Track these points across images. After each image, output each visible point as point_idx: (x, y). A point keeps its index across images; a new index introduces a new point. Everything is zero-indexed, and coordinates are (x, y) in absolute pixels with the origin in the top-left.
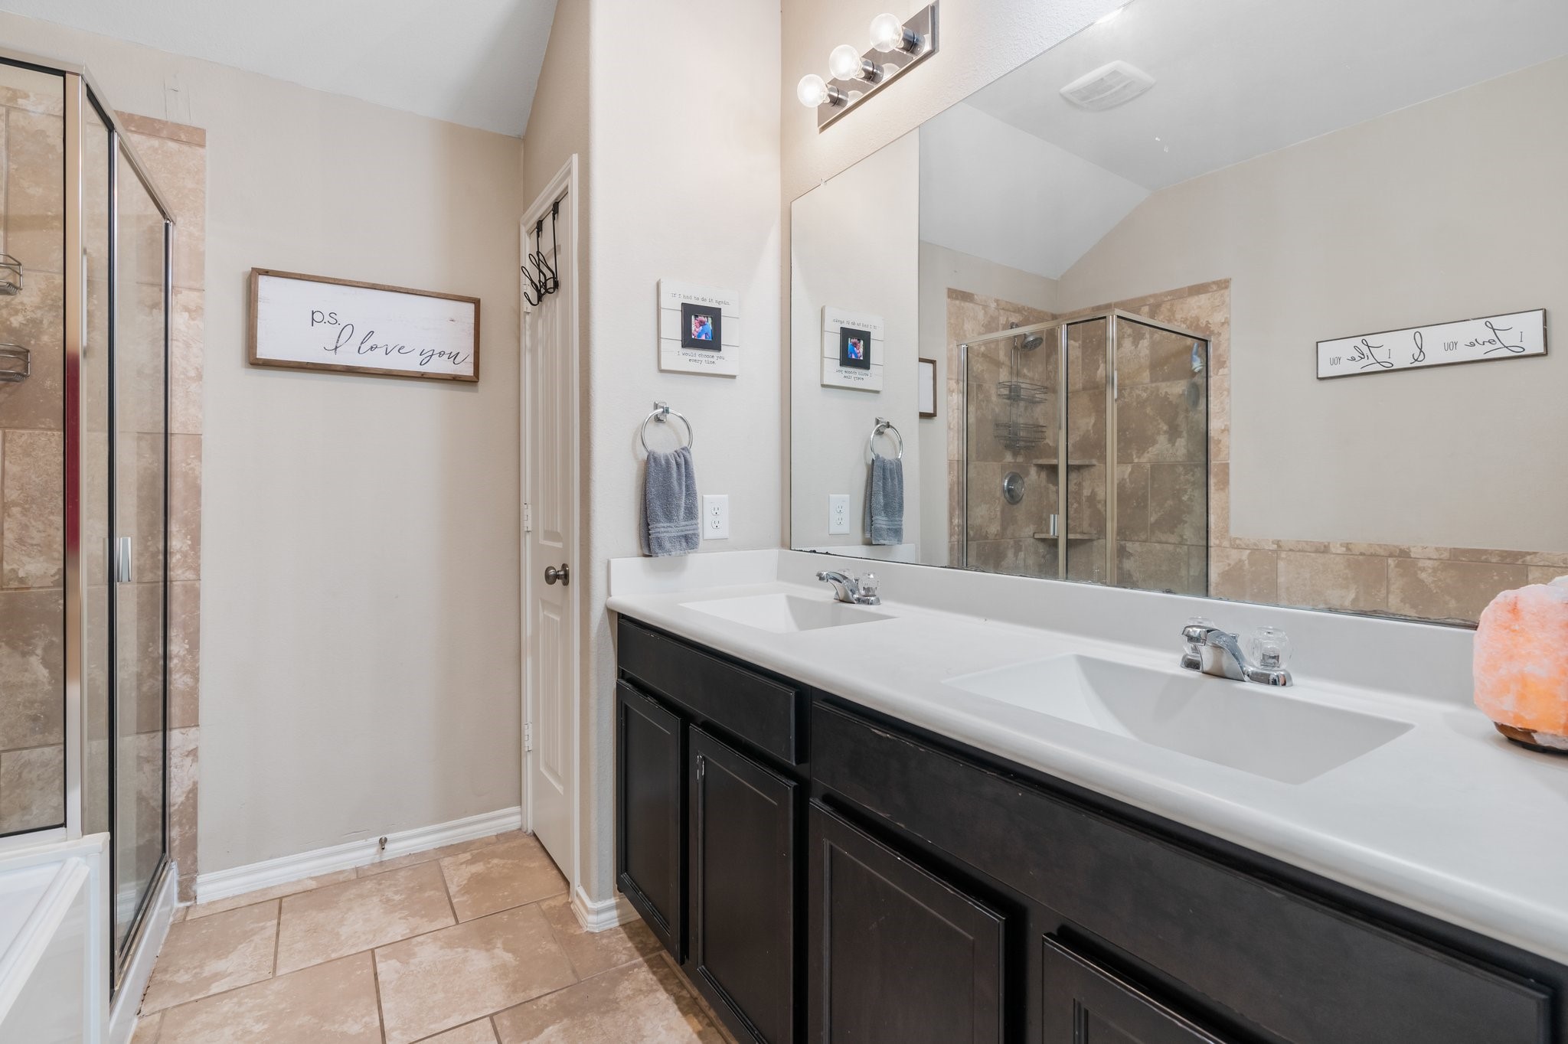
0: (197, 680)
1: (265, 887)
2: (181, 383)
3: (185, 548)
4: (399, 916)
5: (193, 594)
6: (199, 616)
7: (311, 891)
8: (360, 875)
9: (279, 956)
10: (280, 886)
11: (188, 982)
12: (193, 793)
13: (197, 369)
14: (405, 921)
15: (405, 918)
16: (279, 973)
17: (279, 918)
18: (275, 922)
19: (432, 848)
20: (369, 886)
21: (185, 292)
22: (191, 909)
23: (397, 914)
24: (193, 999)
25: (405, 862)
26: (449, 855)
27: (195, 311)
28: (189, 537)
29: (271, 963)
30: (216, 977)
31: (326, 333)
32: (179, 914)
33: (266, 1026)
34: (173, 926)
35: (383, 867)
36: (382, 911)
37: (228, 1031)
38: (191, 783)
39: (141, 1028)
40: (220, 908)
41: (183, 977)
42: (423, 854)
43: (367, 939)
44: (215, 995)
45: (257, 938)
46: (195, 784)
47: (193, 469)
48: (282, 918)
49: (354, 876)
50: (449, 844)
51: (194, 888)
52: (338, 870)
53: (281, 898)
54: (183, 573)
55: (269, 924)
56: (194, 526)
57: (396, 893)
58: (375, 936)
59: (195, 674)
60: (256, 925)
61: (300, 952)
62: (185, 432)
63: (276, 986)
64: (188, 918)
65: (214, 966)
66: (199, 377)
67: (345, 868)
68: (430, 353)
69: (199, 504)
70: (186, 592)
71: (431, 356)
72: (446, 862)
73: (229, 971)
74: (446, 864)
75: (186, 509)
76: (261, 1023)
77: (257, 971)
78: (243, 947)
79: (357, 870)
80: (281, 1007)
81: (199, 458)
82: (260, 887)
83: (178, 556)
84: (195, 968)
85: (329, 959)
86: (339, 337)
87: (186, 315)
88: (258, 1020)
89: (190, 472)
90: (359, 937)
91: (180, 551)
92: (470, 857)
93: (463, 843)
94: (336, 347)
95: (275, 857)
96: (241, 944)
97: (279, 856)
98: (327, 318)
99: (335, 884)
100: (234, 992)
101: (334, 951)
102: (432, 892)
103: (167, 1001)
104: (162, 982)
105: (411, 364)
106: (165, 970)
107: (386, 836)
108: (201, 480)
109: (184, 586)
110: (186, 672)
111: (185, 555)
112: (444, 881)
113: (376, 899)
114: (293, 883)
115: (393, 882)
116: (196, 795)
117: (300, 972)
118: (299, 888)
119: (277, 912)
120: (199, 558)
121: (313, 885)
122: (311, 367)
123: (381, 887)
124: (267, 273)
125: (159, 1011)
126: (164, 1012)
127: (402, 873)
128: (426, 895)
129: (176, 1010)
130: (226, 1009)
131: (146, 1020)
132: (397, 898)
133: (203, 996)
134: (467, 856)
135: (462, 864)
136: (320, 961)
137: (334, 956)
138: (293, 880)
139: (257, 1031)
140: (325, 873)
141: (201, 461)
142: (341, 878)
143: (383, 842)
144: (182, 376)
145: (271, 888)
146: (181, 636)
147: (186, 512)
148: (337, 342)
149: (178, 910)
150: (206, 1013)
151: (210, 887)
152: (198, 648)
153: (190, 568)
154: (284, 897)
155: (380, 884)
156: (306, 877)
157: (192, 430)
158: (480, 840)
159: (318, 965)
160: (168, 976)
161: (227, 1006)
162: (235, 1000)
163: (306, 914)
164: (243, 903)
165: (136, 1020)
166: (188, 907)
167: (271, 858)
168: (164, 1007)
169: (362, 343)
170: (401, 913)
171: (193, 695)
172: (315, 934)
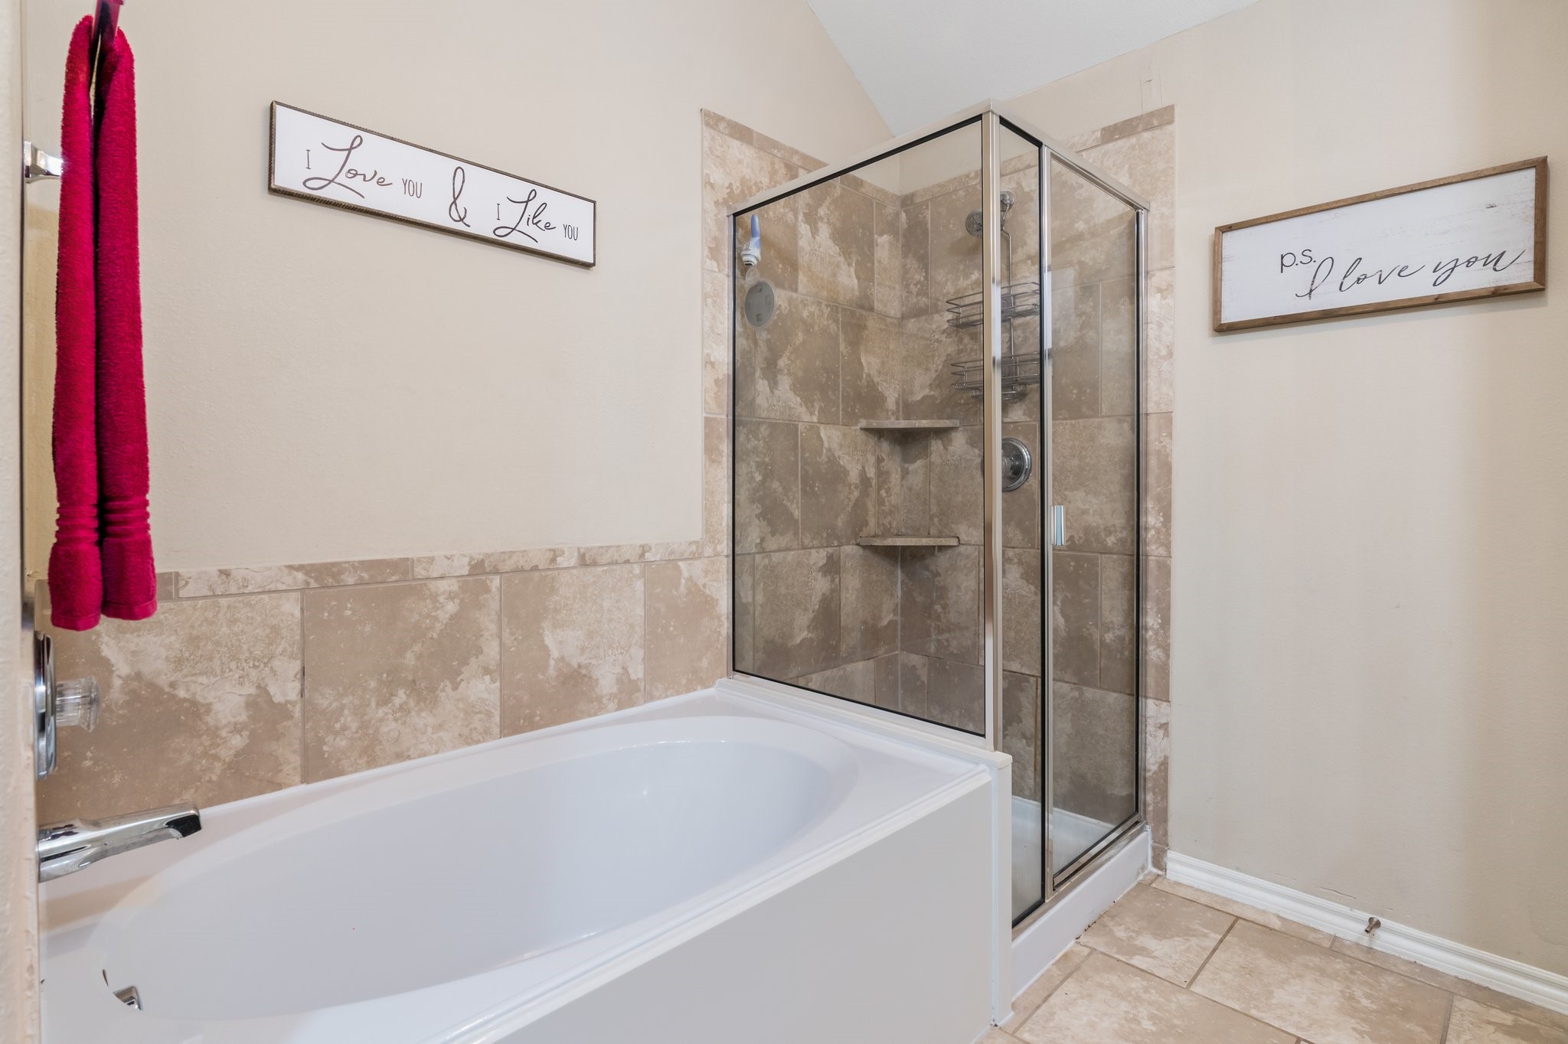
0: (1168, 656)
1: (1230, 897)
2: (1154, 364)
3: (1159, 525)
4: (1354, 1026)
5: (1165, 570)
6: (1169, 592)
7: (1271, 929)
8: (1335, 948)
9: (1203, 972)
10: (1244, 905)
11: (1121, 940)
12: (1164, 765)
13: (1168, 347)
14: (1358, 1036)
15: (1361, 1033)
16: (1193, 988)
17: (1225, 936)
18: (1219, 937)
19: (1454, 974)
20: (1338, 966)
21: (1158, 274)
22: (1160, 879)
23: (1353, 1021)
24: (1116, 956)
25: (1403, 968)
26: (1475, 999)
27: (1167, 290)
28: (1161, 514)
29: (1193, 974)
30: (1143, 951)
31: (1300, 276)
32: (1149, 877)
33: (1153, 1028)
34: (1140, 884)
35: (1370, 956)
36: (1336, 1003)
37: (1124, 1006)
38: (1162, 755)
39: (1072, 951)
40: (1182, 892)
41: (1120, 933)
42: (1434, 973)
43: (1299, 1022)
44: (1133, 966)
45: (1194, 941)
46: (1166, 758)
47: (1165, 447)
48: (1228, 938)
49: (1327, 944)
50: (1486, 985)
51: (1165, 859)
52: (1312, 925)
53: (1238, 918)
54: (1157, 549)
55: (1213, 935)
56: (1165, 503)
57: (1368, 996)
58: (1310, 1025)
59: (1166, 649)
60: (1201, 928)
61: (1224, 983)
62: (1159, 411)
63: (1183, 998)
64: (1154, 885)
65: (1147, 941)
66: (1170, 354)
67: (1321, 928)
68: (1452, 265)
69: (1170, 481)
70: (1159, 567)
71: (1453, 269)
72: (1464, 1004)
73: (1154, 954)
74: (1463, 1007)
75: (1159, 487)
76: (1152, 1023)
77: (1177, 971)
78: (1179, 941)
79: (1335, 939)
80: (1176, 1022)
81: (1170, 435)
82: (1225, 895)
83: (1153, 532)
84: (1133, 931)
85: (1247, 1013)
86: (1314, 277)
87: (1158, 296)
88: (1152, 1017)
89: (1163, 450)
90: (1292, 1014)
91: (1154, 527)
92: (1509, 1023)
93: (1510, 997)
94: (1311, 291)
95: (1241, 871)
96: (1179, 937)
97: (1245, 872)
98: (1300, 258)
99: (1302, 940)
100: (1148, 976)
101: (1256, 1007)
102: (1418, 1029)
103: (1098, 942)
104: (1105, 926)
105: (1421, 287)
106: (1113, 917)
107: (1382, 920)
108: (1171, 458)
109: (1157, 561)
110: (1159, 646)
111: (1158, 532)
112: (1446, 1029)
113: (1337, 986)
114: (1258, 910)
115: (1371, 981)
116: (1166, 769)
117: (1211, 1003)
118: (1261, 919)
119: (1226, 928)
120: (1170, 535)
121: (1276, 924)
122: (1279, 321)
123: (1353, 977)
124: (1230, 228)
125: (1091, 948)
126: (1093, 950)
127: (1391, 979)
128: (1408, 1026)
129: (1101, 956)
130: (1133, 985)
131: (1079, 948)
132: (1365, 1002)
133: (1124, 960)
134: (1508, 1019)
135: (1489, 1023)
136: (1236, 1007)
137: (1253, 1012)
138: (1260, 907)
139: (1145, 1027)
140: (1296, 920)
141: (1171, 439)
142: (1311, 937)
143: (1374, 925)
144: (1156, 357)
145: (1235, 902)
146: (1155, 610)
147: (1159, 489)
148: (1312, 284)
149: (1150, 873)
150: (1119, 976)
151: (1179, 867)
152: (1169, 624)
153: (1162, 544)
154: (1241, 918)
155: (1352, 973)
156: (1274, 912)
157: (1164, 408)
158: (1544, 1011)
159: (1233, 1009)
160: (1112, 924)
161: (1136, 984)
162: (1145, 983)
163: (1252, 949)
164: (1203, 900)
165: (1073, 942)
166: (1158, 875)
167: (1237, 869)
168: (1095, 947)
169: (1345, 277)
170: (1358, 1023)
171: (1164, 670)
172: (1248, 976)
